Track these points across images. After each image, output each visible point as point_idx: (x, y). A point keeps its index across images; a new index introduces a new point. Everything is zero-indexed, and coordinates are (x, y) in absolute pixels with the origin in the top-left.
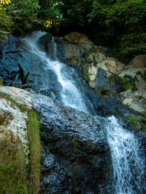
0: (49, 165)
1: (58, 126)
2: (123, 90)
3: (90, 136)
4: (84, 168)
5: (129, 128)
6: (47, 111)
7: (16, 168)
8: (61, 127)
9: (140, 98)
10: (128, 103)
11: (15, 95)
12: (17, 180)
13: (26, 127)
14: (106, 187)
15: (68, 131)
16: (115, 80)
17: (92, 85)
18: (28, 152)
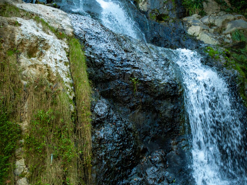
0: (103, 113)
1: (111, 60)
3: (156, 74)
4: (149, 118)
5: (209, 63)
6: (94, 39)
7: (58, 116)
8: (116, 61)
9: (211, 25)
10: (195, 33)
11: (47, 15)
12: (60, 133)
13: (67, 61)
14: (181, 144)
15: (124, 66)
18: (73, 95)
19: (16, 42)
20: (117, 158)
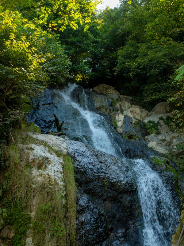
0: (84, 204)
1: (91, 169)
2: (148, 134)
3: (119, 177)
4: (115, 206)
5: (155, 168)
6: (80, 155)
7: (54, 208)
8: (93, 169)
9: (164, 141)
10: (152, 146)
11: (52, 142)
12: (55, 219)
13: (62, 171)
14: (136, 224)
15: (99, 173)
16: (140, 125)
17: (120, 130)
18: (65, 193)
19: (30, 161)
20: (93, 235)
